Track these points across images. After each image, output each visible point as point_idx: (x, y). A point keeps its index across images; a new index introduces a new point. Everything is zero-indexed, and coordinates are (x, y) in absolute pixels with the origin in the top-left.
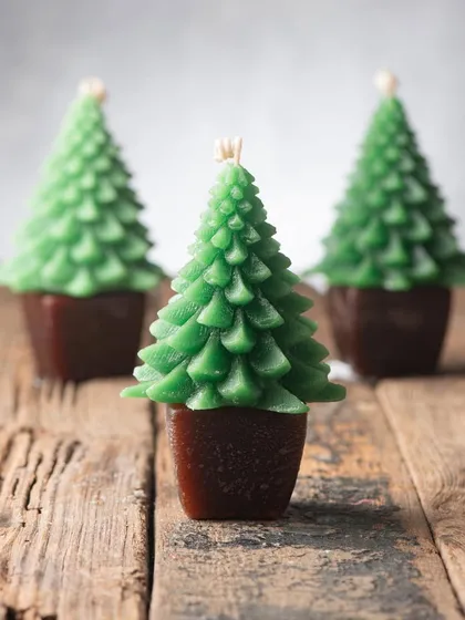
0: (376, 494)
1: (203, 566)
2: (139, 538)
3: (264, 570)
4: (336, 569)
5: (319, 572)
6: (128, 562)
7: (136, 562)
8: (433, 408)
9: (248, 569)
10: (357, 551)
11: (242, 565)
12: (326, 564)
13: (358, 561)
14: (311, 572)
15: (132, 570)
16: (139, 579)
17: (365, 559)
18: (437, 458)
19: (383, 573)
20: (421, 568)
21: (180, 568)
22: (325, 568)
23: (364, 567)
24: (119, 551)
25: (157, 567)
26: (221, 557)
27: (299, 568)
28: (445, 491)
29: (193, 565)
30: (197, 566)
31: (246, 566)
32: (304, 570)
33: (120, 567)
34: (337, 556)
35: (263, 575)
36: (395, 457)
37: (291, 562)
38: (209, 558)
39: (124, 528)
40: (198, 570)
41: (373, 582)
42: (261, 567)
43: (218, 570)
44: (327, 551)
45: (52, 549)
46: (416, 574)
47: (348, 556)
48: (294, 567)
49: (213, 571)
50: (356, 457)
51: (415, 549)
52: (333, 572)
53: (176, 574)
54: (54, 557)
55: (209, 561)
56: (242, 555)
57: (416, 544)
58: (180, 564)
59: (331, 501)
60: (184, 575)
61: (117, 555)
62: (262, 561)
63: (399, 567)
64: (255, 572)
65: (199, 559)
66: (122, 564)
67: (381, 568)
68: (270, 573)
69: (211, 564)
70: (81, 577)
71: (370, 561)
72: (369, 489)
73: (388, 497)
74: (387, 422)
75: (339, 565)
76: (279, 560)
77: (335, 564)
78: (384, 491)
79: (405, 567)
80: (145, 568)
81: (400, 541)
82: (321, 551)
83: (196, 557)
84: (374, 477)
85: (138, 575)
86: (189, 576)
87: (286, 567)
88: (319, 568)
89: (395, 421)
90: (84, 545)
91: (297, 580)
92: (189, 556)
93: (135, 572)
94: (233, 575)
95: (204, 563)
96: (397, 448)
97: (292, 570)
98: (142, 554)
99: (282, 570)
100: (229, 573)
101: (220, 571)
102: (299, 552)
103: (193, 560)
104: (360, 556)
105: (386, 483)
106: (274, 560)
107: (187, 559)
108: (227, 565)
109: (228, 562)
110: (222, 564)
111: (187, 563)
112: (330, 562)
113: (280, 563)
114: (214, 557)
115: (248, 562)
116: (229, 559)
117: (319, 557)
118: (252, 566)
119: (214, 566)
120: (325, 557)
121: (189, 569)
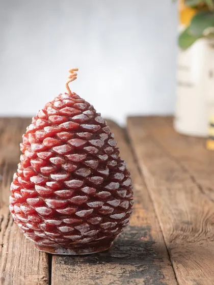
0: (145, 235)
1: (72, 274)
2: (45, 259)
3: (98, 276)
4: (128, 275)
5: (121, 277)
6: (40, 272)
7: (43, 273)
8: (169, 189)
9: (91, 275)
10: (137, 265)
11: (88, 273)
12: (124, 272)
13: (138, 270)
14: (119, 277)
15: (42, 277)
16: (45, 281)
17: (141, 269)
18: (170, 216)
19: (148, 277)
20: (164, 274)
21: (62, 275)
22: (124, 274)
23: (140, 274)
24: (37, 267)
25: (53, 275)
26: (80, 269)
27: (113, 275)
28: (174, 233)
29: (68, 274)
30: (70, 274)
31: (90, 273)
32: (115, 276)
34: (129, 268)
35: (98, 278)
36: (153, 215)
37: (110, 272)
38: (75, 270)
39: (38, 255)
40: (70, 276)
41: (144, 282)
42: (97, 274)
44: (125, 266)
45: (8, 266)
46: (162, 277)
48: (111, 274)
49: (76, 276)
50: (137, 215)
51: (162, 264)
52: (127, 277)
53: (61, 278)
54: (9, 270)
55: (74, 272)
56: (89, 268)
57: (162, 261)
58: (62, 273)
59: (126, 239)
60: (64, 279)
61: (36, 269)
62: (97, 271)
63: (155, 274)
64: (94, 277)
65: (71, 270)
66: (38, 274)
67: (147, 274)
68: (100, 278)
69: (75, 273)
70: (21, 280)
71: (142, 271)
72: (143, 232)
73: (150, 236)
74: (149, 197)
75: (130, 273)
77: (128, 272)
78: (148, 233)
79: (158, 273)
80: (48, 274)
81: (155, 260)
82: (122, 266)
83: (69, 269)
84: (144, 226)
85: (45, 279)
86: (66, 279)
87: (107, 274)
88: (121, 274)
89: (153, 196)
90: (22, 265)
91: (112, 281)
92: (66, 269)
93: (44, 277)
94: (85, 279)
96: (154, 211)
97: (110, 276)
98: (47, 268)
99: (106, 276)
100: (83, 278)
101: (79, 276)
102: (113, 266)
103: (68, 271)
104: (138, 268)
105: (149, 229)
106: (102, 270)
107: (65, 270)
108: (82, 274)
109: (83, 272)
110: (80, 273)
111: (65, 273)
112: (126, 271)
113: (105, 272)
114: (77, 269)
115: (91, 271)
116: (83, 270)
117: (122, 269)
118: (93, 274)
119: (77, 274)
120: (124, 269)
121: (66, 276)
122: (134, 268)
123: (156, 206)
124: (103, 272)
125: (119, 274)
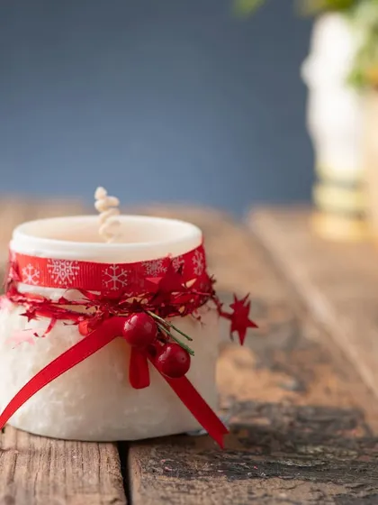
1: (188, 497)
2: (113, 463)
4: (334, 504)
6: (105, 488)
7: (114, 490)
10: (349, 485)
11: (229, 496)
12: (321, 498)
13: (355, 495)
15: (110, 498)
17: (362, 494)
21: (162, 498)
22: (321, 502)
23: (363, 503)
24: (95, 476)
26: (205, 487)
29: (176, 495)
30: (182, 496)
31: (234, 497)
33: (98, 494)
34: (331, 489)
37: (283, 495)
38: (193, 487)
39: (96, 452)
40: (183, 501)
42: (251, 499)
43: (205, 501)
47: (342, 490)
48: (287, 501)
54: (24, 481)
55: (192, 491)
56: (227, 485)
58: (162, 494)
61: (93, 481)
62: (250, 493)
65: (183, 489)
66: (100, 491)
69: (196, 494)
71: (367, 497)
73: (366, 428)
75: (335, 500)
76: (270, 492)
77: (330, 498)
83: (178, 485)
85: (117, 504)
87: (280, 500)
88: (314, 503)
90: (56, 471)
92: (171, 485)
93: (115, 500)
95: (189, 493)
98: (119, 481)
102: (288, 484)
103: (176, 490)
104: (355, 490)
106: (263, 492)
107: (168, 488)
108: (213, 497)
109: (214, 493)
110: (207, 494)
111: (170, 493)
112: (325, 496)
113: (271, 496)
114: (197, 487)
115: (236, 493)
116: (214, 490)
117: (312, 491)
118: (241, 498)
119: (200, 496)
120: (318, 490)
121: (173, 500)
124: (266, 495)
125: (310, 500)
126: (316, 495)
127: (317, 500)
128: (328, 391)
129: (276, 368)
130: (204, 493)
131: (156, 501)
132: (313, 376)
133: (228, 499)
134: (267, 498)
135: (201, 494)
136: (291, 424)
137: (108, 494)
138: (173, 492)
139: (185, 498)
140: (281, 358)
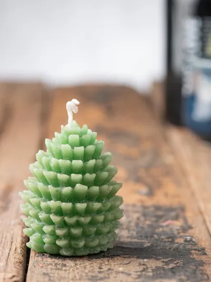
1: (60, 272)
2: (19, 250)
3: (101, 275)
4: (151, 274)
5: (139, 276)
6: (9, 269)
7: (14, 269)
9: (90, 274)
10: (164, 260)
11: (87, 271)
12: (144, 270)
13: (166, 267)
14: (135, 276)
15: (10, 275)
16: (15, 281)
17: (171, 266)
19: (183, 277)
20: (209, 273)
21: (44, 274)
22: (144, 273)
23: (170, 273)
24: (4, 260)
25: (29, 272)
26: (73, 265)
27: (126, 273)
29: (53, 271)
30: (57, 271)
31: (90, 271)
32: (129, 275)
33: (3, 274)
34: (152, 264)
35: (101, 279)
37: (121, 269)
38: (65, 265)
39: (9, 243)
40: (56, 275)
42: (100, 272)
43: (70, 274)
44: (145, 260)
46: (206, 277)
48: (123, 273)
49: (67, 276)
51: (204, 258)
52: (149, 277)
53: (41, 279)
55: (64, 268)
56: (87, 263)
57: (205, 254)
58: (44, 271)
60: (47, 279)
62: (100, 268)
63: (194, 272)
64: (96, 276)
65: (59, 267)
66: (5, 271)
67: (182, 273)
68: (105, 278)
69: (66, 270)
71: (172, 268)
73: (185, 218)
75: (153, 271)
76: (112, 268)
77: (150, 270)
79: (198, 272)
80: (21, 272)
81: (193, 252)
82: (141, 261)
83: (56, 264)
85: (15, 279)
86: (50, 280)
87: (118, 272)
88: (139, 273)
92: (51, 264)
93: (14, 276)
94: (80, 279)
95: (61, 269)
97: (121, 274)
98: (20, 263)
99: (114, 275)
100: (78, 277)
101: (71, 275)
102: (126, 261)
103: (54, 268)
104: (167, 263)
105: (183, 209)
106: (108, 267)
107: (49, 267)
108: (76, 271)
109: (77, 269)
110: (73, 270)
111: (49, 270)
112: (147, 268)
113: (113, 270)
114: (68, 265)
115: (91, 268)
116: (78, 267)
117: (140, 264)
118: (94, 272)
119: (68, 272)
120: (144, 265)
121: (51, 275)
122: (159, 264)
123: (192, 180)
124: (109, 269)
125: (137, 272)
126: (142, 268)
127: (141, 272)
128: (166, 195)
129: (138, 180)
130: (71, 270)
131: (39, 276)
132: (160, 185)
133: (86, 273)
134: (110, 271)
135: (69, 270)
136: (138, 218)
137: (10, 273)
138: (51, 270)
139: (58, 274)
140: (142, 173)
